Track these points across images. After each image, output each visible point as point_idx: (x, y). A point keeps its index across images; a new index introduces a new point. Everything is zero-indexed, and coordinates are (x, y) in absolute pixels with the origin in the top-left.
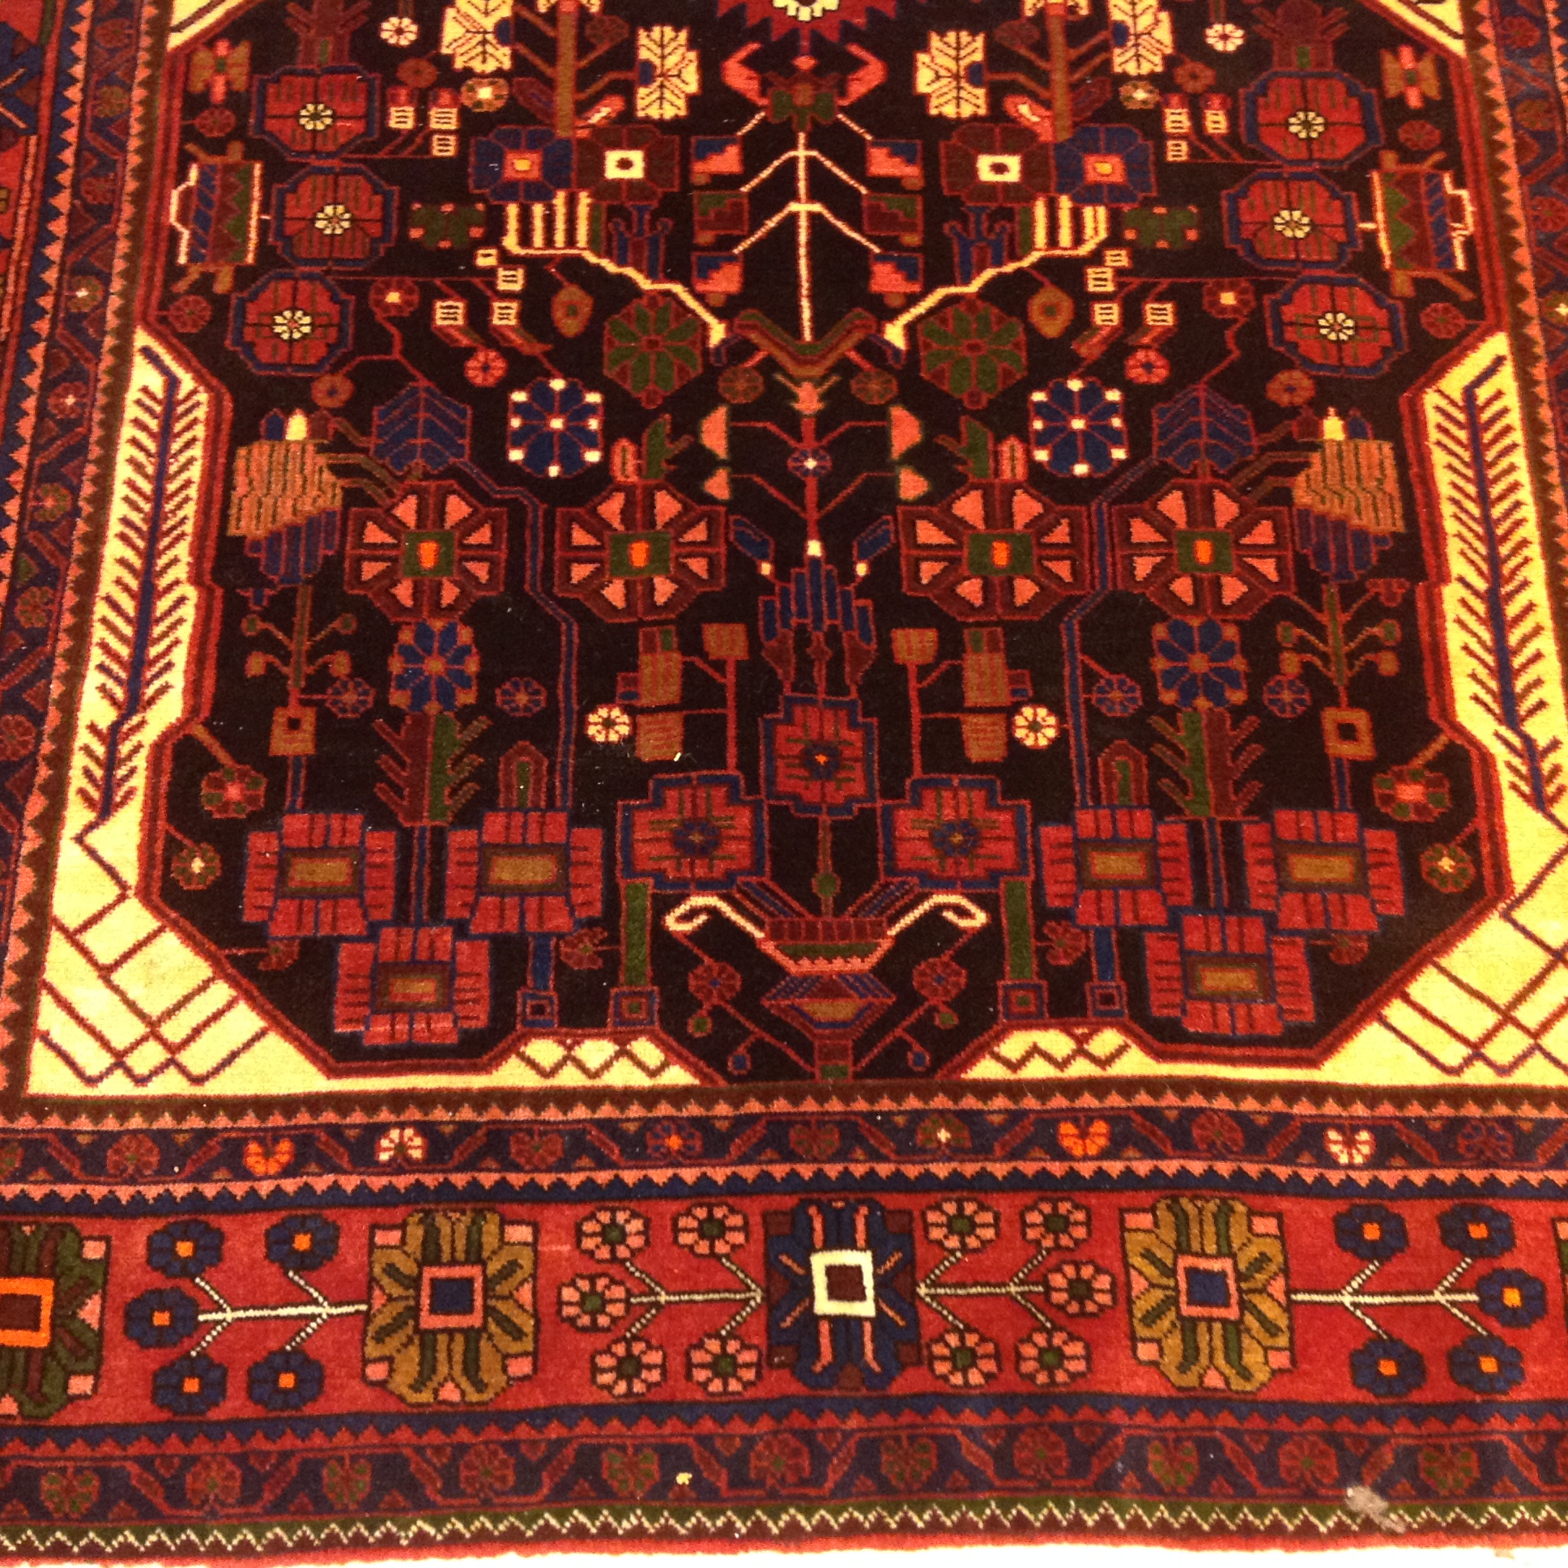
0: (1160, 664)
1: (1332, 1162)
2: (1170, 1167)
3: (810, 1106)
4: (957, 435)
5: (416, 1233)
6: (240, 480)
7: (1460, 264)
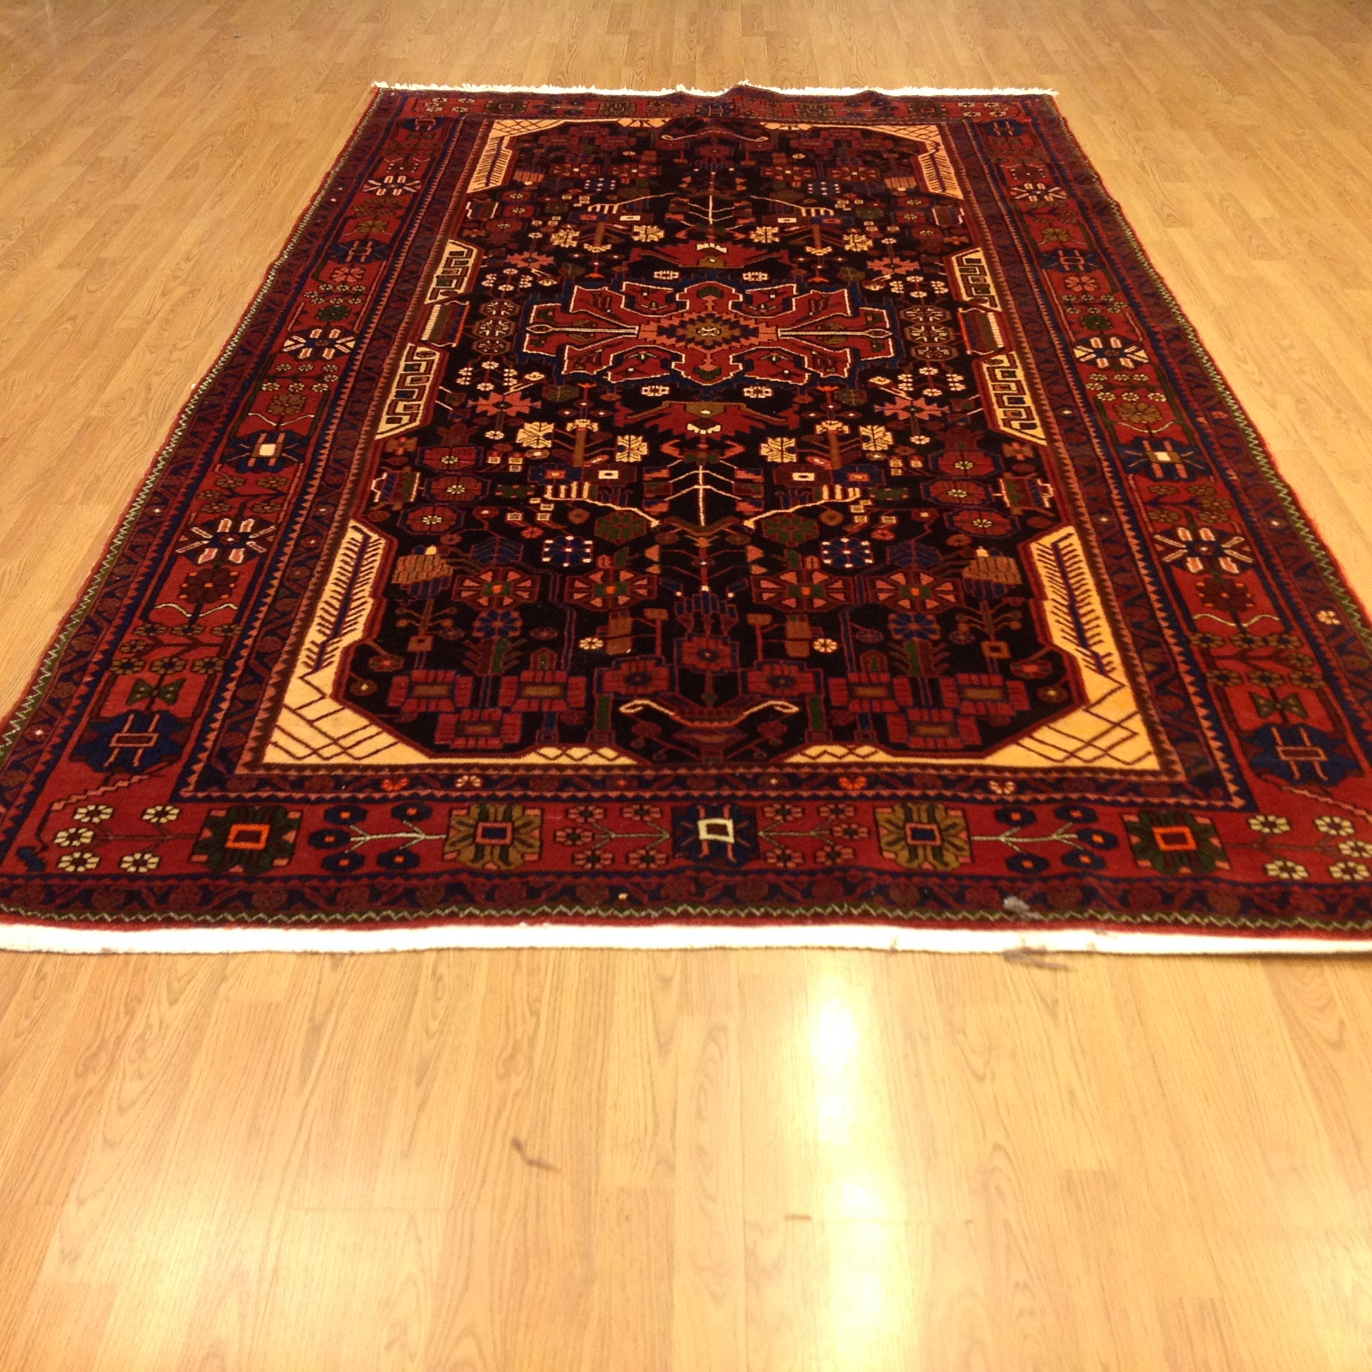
0: (892, 626)
1: (994, 793)
2: (901, 793)
3: (698, 771)
4: (783, 555)
5: (475, 810)
6: (400, 567)
7: (1047, 505)
